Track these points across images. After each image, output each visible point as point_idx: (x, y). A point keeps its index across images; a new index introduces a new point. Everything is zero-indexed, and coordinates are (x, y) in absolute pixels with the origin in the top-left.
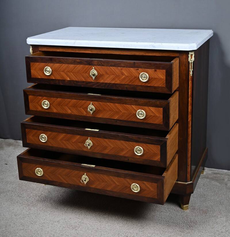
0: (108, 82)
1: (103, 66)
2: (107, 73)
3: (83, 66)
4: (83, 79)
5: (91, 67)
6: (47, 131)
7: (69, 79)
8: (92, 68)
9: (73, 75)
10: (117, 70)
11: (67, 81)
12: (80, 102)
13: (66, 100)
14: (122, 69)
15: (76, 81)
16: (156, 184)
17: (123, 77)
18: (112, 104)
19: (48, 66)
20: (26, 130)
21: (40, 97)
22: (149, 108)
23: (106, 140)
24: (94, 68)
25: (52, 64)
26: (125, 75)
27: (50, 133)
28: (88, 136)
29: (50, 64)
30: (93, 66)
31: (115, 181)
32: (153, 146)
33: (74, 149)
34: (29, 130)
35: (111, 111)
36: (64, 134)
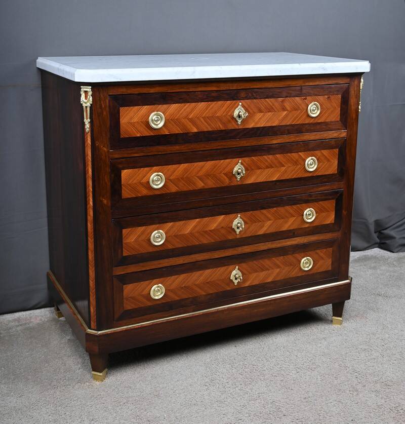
0: (262, 126)
1: (255, 98)
2: (260, 111)
3: (222, 102)
4: (221, 126)
5: (235, 104)
6: (167, 222)
7: (195, 130)
8: (237, 104)
9: (203, 121)
10: (276, 104)
11: (191, 134)
12: (220, 164)
13: (196, 164)
14: (282, 101)
15: (208, 132)
16: (331, 249)
17: (284, 114)
18: (270, 156)
19: (157, 111)
20: (124, 231)
21: (146, 169)
22: (321, 153)
23: (264, 211)
24: (240, 104)
25: (165, 106)
26: (287, 110)
27: (170, 224)
28: (238, 213)
29: (160, 106)
30: (239, 101)
31: (279, 263)
32: (326, 202)
33: (213, 241)
34: (130, 229)
35: (269, 168)
36: (198, 220)
